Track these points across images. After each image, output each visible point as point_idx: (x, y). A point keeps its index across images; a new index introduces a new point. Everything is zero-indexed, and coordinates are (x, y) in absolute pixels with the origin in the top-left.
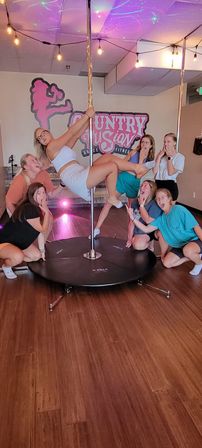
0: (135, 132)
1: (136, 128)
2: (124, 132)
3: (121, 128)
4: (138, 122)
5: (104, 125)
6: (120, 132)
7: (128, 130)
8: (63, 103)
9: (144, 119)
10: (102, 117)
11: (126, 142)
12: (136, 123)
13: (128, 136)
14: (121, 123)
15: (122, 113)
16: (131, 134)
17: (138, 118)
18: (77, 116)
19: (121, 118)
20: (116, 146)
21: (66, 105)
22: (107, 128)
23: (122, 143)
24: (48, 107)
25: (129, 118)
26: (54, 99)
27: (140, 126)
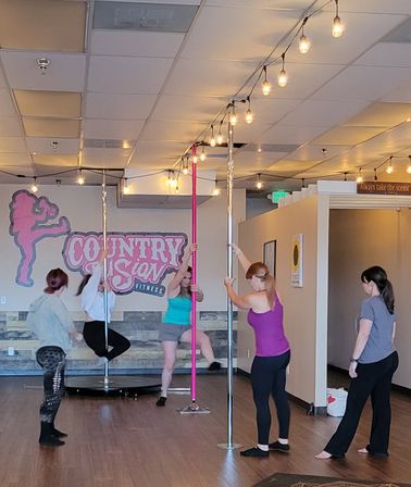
0: (165, 260)
1: (167, 253)
2: (149, 260)
3: (143, 255)
4: (171, 246)
5: (118, 251)
6: (142, 261)
7: (155, 257)
8: (56, 221)
9: (179, 241)
10: (114, 240)
11: (151, 276)
12: (167, 247)
13: (154, 266)
14: (143, 248)
15: (144, 234)
16: (160, 263)
17: (169, 241)
18: (76, 239)
19: (143, 240)
20: (136, 281)
21: (60, 225)
22: (122, 255)
23: (145, 276)
24: (33, 229)
25: (155, 240)
26: (42, 217)
27: (174, 252)
